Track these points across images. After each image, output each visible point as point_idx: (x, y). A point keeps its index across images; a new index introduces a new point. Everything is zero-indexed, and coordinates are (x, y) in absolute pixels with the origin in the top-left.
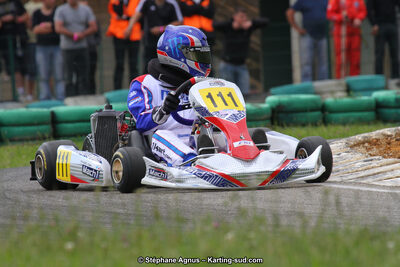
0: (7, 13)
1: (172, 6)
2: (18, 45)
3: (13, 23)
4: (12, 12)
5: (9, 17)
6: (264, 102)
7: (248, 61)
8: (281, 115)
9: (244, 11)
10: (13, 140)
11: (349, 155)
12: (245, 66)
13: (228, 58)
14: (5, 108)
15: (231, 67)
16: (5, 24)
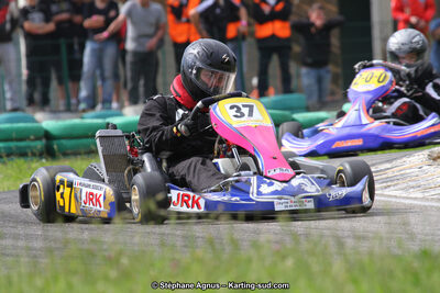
0: (62, 12)
4: (67, 11)
5: (64, 16)
9: (321, 8)
10: (65, 154)
11: (432, 168)
14: (58, 119)
16: (59, 24)
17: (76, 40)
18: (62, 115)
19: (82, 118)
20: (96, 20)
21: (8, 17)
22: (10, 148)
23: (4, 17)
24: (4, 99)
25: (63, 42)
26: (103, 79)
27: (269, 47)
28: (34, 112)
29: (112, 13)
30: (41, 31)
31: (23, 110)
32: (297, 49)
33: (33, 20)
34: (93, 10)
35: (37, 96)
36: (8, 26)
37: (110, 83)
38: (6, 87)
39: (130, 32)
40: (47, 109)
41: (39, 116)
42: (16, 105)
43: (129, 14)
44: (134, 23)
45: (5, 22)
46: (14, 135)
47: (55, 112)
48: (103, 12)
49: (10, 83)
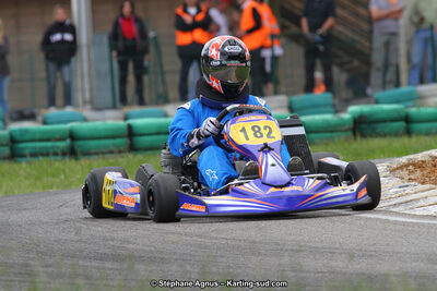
8: (363, 126)
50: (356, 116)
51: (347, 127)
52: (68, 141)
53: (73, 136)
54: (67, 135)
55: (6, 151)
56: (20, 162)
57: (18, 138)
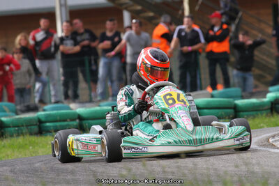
0: (84, 40)
1: (197, 32)
2: (93, 62)
3: (88, 46)
4: (87, 39)
5: (86, 42)
6: (265, 97)
7: (253, 69)
8: (277, 106)
12: (251, 73)
13: (239, 67)
14: (85, 107)
15: (241, 74)
16: (83, 47)
17: (93, 58)
18: (87, 105)
19: (99, 106)
20: (107, 44)
21: (53, 43)
22: (56, 126)
23: (50, 43)
24: (50, 95)
25: (86, 58)
26: (112, 82)
27: (214, 59)
28: (69, 103)
29: (116, 39)
30: (70, 52)
31: (62, 102)
32: (232, 59)
33: (66, 45)
34: (104, 38)
35: (70, 93)
36: (53, 49)
37: (116, 84)
38: (52, 88)
39: (129, 51)
40: (77, 101)
41: (72, 106)
42: (58, 99)
43: (128, 39)
44: (131, 45)
45: (51, 47)
46: (58, 118)
47: (82, 103)
48: (111, 39)
49: (54, 85)
50: (273, 100)
51: (266, 108)
52: (78, 121)
53: (80, 118)
54: (77, 117)
55: (35, 128)
56: (46, 136)
57: (43, 119)
